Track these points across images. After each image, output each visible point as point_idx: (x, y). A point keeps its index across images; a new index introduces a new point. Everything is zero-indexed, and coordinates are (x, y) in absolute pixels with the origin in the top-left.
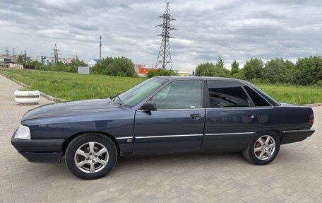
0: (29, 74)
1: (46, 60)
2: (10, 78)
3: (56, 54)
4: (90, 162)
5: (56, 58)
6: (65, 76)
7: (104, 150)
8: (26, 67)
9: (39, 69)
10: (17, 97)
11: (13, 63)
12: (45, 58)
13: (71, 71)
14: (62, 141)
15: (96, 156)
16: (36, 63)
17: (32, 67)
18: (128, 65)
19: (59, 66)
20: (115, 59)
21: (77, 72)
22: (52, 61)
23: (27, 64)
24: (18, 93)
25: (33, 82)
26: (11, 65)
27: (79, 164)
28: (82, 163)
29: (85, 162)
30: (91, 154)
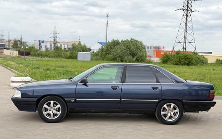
0: (24, 62)
1: (43, 45)
2: (5, 66)
3: (55, 38)
4: (51, 112)
5: (55, 42)
6: (62, 64)
7: (59, 106)
8: (21, 53)
9: (35, 55)
10: (13, 82)
11: (8, 49)
12: (43, 42)
13: (70, 58)
14: (37, 99)
15: (54, 109)
16: (32, 48)
17: (28, 54)
18: (138, 48)
19: (58, 52)
20: (122, 41)
21: (76, 58)
22: (51, 45)
23: (22, 50)
24: (13, 79)
25: (27, 70)
26: (6, 52)
27: (45, 113)
28: (46, 113)
29: (48, 112)
30: (51, 108)
